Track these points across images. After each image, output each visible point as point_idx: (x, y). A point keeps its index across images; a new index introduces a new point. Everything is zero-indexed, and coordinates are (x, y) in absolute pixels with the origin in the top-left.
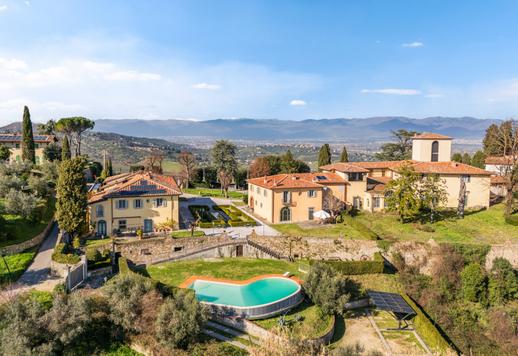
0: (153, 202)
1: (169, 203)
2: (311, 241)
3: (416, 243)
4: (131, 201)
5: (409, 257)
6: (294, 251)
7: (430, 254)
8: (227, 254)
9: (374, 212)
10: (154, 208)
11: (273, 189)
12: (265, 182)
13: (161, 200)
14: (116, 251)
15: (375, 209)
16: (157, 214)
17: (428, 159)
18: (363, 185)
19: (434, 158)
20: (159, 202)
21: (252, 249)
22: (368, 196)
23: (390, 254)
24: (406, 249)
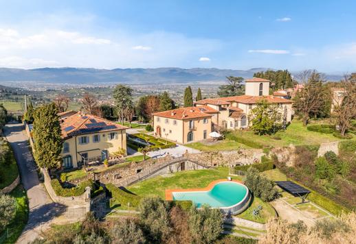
0: (108, 136)
1: (120, 136)
2: (224, 154)
3: (284, 147)
4: (91, 137)
5: (280, 156)
6: (214, 162)
7: (291, 153)
8: (175, 170)
9: (236, 130)
10: (109, 141)
11: (183, 120)
12: (172, 114)
13: (113, 134)
14: (97, 179)
15: (237, 128)
16: (111, 145)
17: (257, 94)
18: (226, 113)
19: (261, 93)
20: (112, 135)
21: (191, 164)
22: (232, 120)
23: (270, 156)
24: (278, 152)
